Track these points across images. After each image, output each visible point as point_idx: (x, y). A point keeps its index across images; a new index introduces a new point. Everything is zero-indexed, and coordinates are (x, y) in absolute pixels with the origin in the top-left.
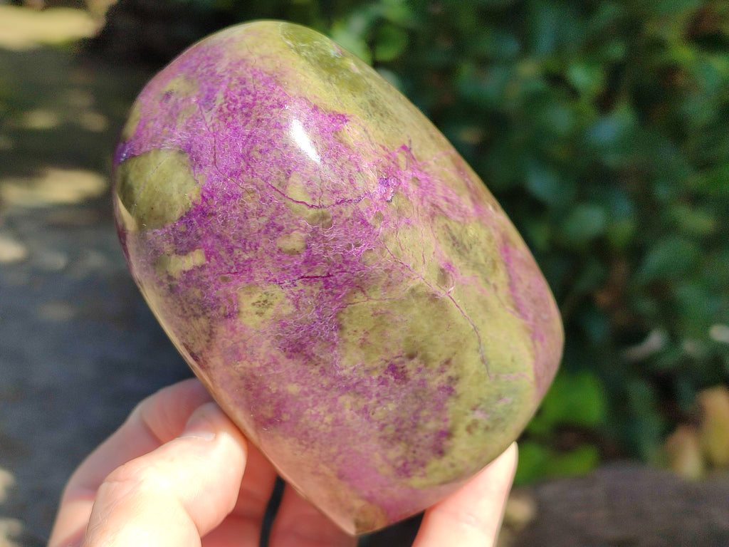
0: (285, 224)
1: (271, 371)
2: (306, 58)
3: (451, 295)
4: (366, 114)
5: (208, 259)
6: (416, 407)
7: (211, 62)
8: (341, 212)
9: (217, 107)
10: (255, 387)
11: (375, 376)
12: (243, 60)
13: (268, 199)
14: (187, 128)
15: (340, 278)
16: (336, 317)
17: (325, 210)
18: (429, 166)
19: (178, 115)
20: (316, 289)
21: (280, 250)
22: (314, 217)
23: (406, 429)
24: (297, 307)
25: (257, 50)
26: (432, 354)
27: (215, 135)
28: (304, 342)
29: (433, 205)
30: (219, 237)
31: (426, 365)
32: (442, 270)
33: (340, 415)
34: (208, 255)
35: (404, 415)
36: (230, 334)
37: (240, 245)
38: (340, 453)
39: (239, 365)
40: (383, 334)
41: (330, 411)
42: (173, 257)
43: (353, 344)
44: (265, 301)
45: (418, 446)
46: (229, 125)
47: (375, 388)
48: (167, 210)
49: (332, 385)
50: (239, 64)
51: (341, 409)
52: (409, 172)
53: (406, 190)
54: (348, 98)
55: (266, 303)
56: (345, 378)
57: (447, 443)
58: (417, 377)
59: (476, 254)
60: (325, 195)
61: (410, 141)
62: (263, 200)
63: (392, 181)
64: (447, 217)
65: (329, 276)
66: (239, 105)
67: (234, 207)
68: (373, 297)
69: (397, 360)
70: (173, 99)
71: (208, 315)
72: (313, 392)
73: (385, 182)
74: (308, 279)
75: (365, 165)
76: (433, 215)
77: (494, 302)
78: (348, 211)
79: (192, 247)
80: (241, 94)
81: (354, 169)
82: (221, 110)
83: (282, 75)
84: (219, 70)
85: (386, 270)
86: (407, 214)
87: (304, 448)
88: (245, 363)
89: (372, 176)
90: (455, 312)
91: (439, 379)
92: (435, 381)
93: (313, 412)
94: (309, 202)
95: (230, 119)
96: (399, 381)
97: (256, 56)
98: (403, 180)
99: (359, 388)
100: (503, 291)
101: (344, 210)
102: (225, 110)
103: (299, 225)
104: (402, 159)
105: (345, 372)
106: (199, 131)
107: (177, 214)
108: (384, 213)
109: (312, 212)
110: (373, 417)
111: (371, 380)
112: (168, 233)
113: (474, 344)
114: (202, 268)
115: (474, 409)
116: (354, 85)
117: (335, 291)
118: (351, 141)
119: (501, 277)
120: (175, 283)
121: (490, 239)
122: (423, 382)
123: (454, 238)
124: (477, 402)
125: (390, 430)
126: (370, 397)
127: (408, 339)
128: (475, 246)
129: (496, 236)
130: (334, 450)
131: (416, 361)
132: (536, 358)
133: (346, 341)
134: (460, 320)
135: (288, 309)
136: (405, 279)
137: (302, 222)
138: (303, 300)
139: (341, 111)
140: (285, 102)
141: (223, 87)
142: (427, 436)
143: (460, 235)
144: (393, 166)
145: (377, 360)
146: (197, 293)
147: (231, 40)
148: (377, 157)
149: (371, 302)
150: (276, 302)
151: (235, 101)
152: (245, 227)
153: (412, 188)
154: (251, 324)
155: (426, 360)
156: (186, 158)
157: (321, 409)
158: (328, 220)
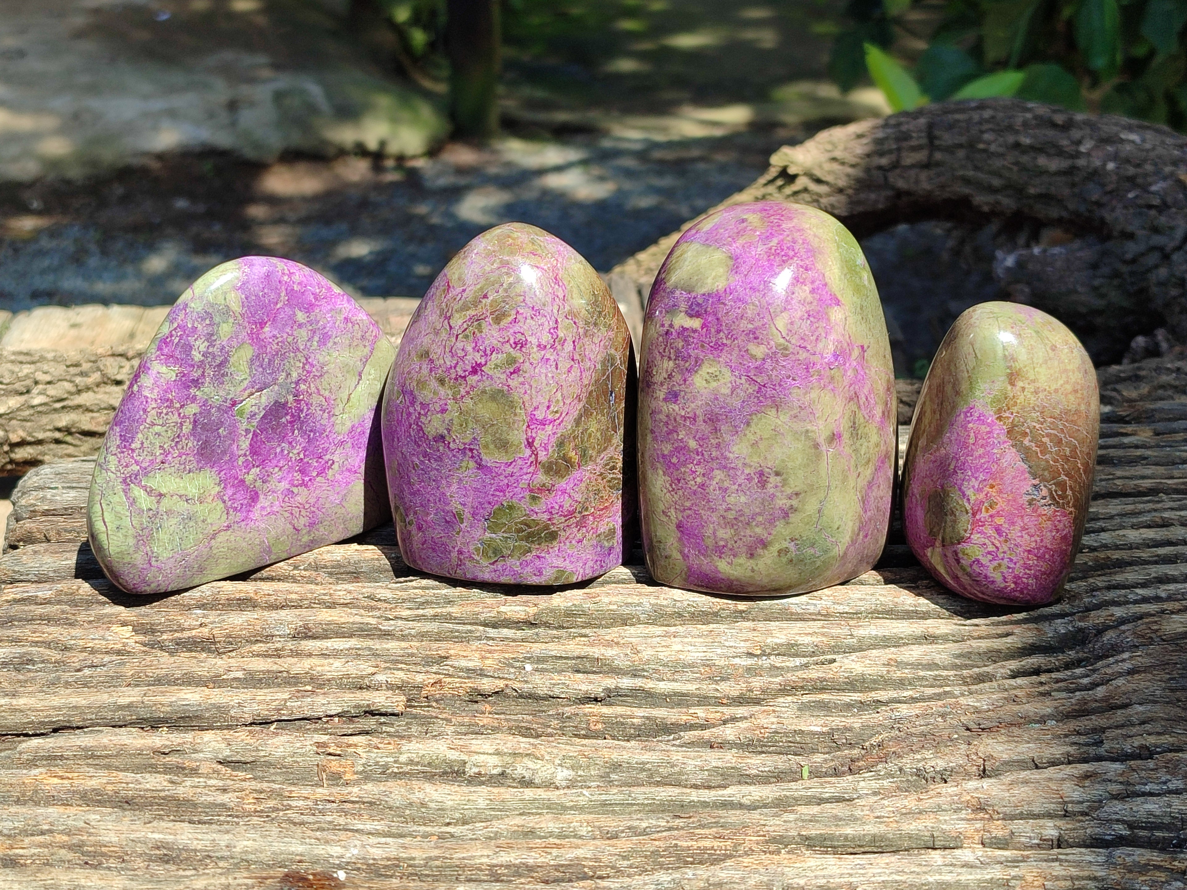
0: (761, 337)
1: (688, 423)
2: (841, 254)
3: (829, 453)
4: (853, 310)
5: (702, 328)
6: (758, 510)
7: (782, 218)
8: (798, 353)
9: (769, 246)
10: (670, 427)
11: (747, 471)
12: (803, 230)
13: (762, 316)
14: (743, 246)
15: (769, 392)
16: (750, 415)
17: (789, 345)
18: (870, 370)
19: (742, 235)
20: (752, 389)
21: (747, 350)
22: (780, 345)
23: (742, 521)
24: (732, 393)
25: (814, 230)
26: (791, 481)
27: (757, 260)
28: (720, 418)
29: (855, 393)
30: (718, 319)
31: (782, 486)
32: (834, 434)
33: (708, 482)
34: (704, 326)
35: (747, 511)
36: (682, 382)
37: (726, 332)
38: (690, 509)
39: (673, 406)
40: (771, 446)
41: (704, 475)
42: (683, 314)
43: (748, 440)
44: (716, 376)
45: (741, 539)
46: (769, 260)
47: (741, 480)
48: (699, 284)
49: (717, 458)
50: (799, 230)
51: (711, 479)
52: (855, 363)
53: (846, 371)
54: (849, 292)
55: (715, 378)
56: (728, 459)
57: (760, 551)
58: (772, 491)
59: (861, 445)
60: (796, 336)
61: (869, 347)
62: (759, 315)
63: (840, 359)
64: (859, 407)
65: (764, 386)
66: (783, 253)
67: (739, 308)
68: (781, 418)
69: (768, 470)
70: (745, 224)
71: (677, 362)
72: (703, 454)
73: (836, 356)
74: (751, 380)
75: (831, 337)
76: (851, 399)
77: (852, 483)
78: (803, 355)
79: (698, 315)
80: (788, 248)
81: (823, 335)
82: (770, 249)
83: (819, 253)
84: (784, 226)
85: (800, 407)
86: (836, 385)
87: (671, 489)
88: (676, 408)
89: (831, 347)
90: (823, 464)
91: (785, 501)
92: (782, 502)
93: (693, 469)
94: (784, 335)
95: (772, 257)
96: (759, 485)
97: (812, 233)
98: (848, 365)
99: (732, 472)
100: (862, 482)
101: (801, 352)
102: (773, 251)
103: (768, 343)
104: (856, 352)
105: (731, 456)
106: (750, 253)
107: (703, 291)
108: (823, 372)
109: (782, 341)
110: (727, 498)
111: (743, 472)
112: (689, 298)
113: (822, 495)
114: (695, 331)
115: (792, 540)
116: (858, 289)
117: (761, 398)
118: (833, 318)
119: (868, 472)
120: (672, 330)
121: (877, 445)
122: (773, 496)
123: (854, 423)
124: (797, 537)
125: (731, 515)
126: (734, 484)
127: (783, 461)
128: (863, 440)
129: (883, 448)
130: (688, 504)
131: (778, 479)
132: (853, 542)
133: (745, 435)
134: (823, 473)
135: (726, 391)
136: (808, 421)
137: (772, 343)
138: (739, 391)
139: (840, 297)
140: (811, 269)
141: (781, 237)
142: (751, 536)
143: (860, 425)
144: (848, 351)
145: (755, 461)
146: (680, 344)
147: (803, 214)
148: (842, 339)
149: (777, 421)
150: (722, 381)
151: (782, 250)
152: (737, 323)
153: (850, 373)
154: (698, 384)
155: (785, 482)
156: (731, 263)
157: (700, 470)
158: (787, 352)
